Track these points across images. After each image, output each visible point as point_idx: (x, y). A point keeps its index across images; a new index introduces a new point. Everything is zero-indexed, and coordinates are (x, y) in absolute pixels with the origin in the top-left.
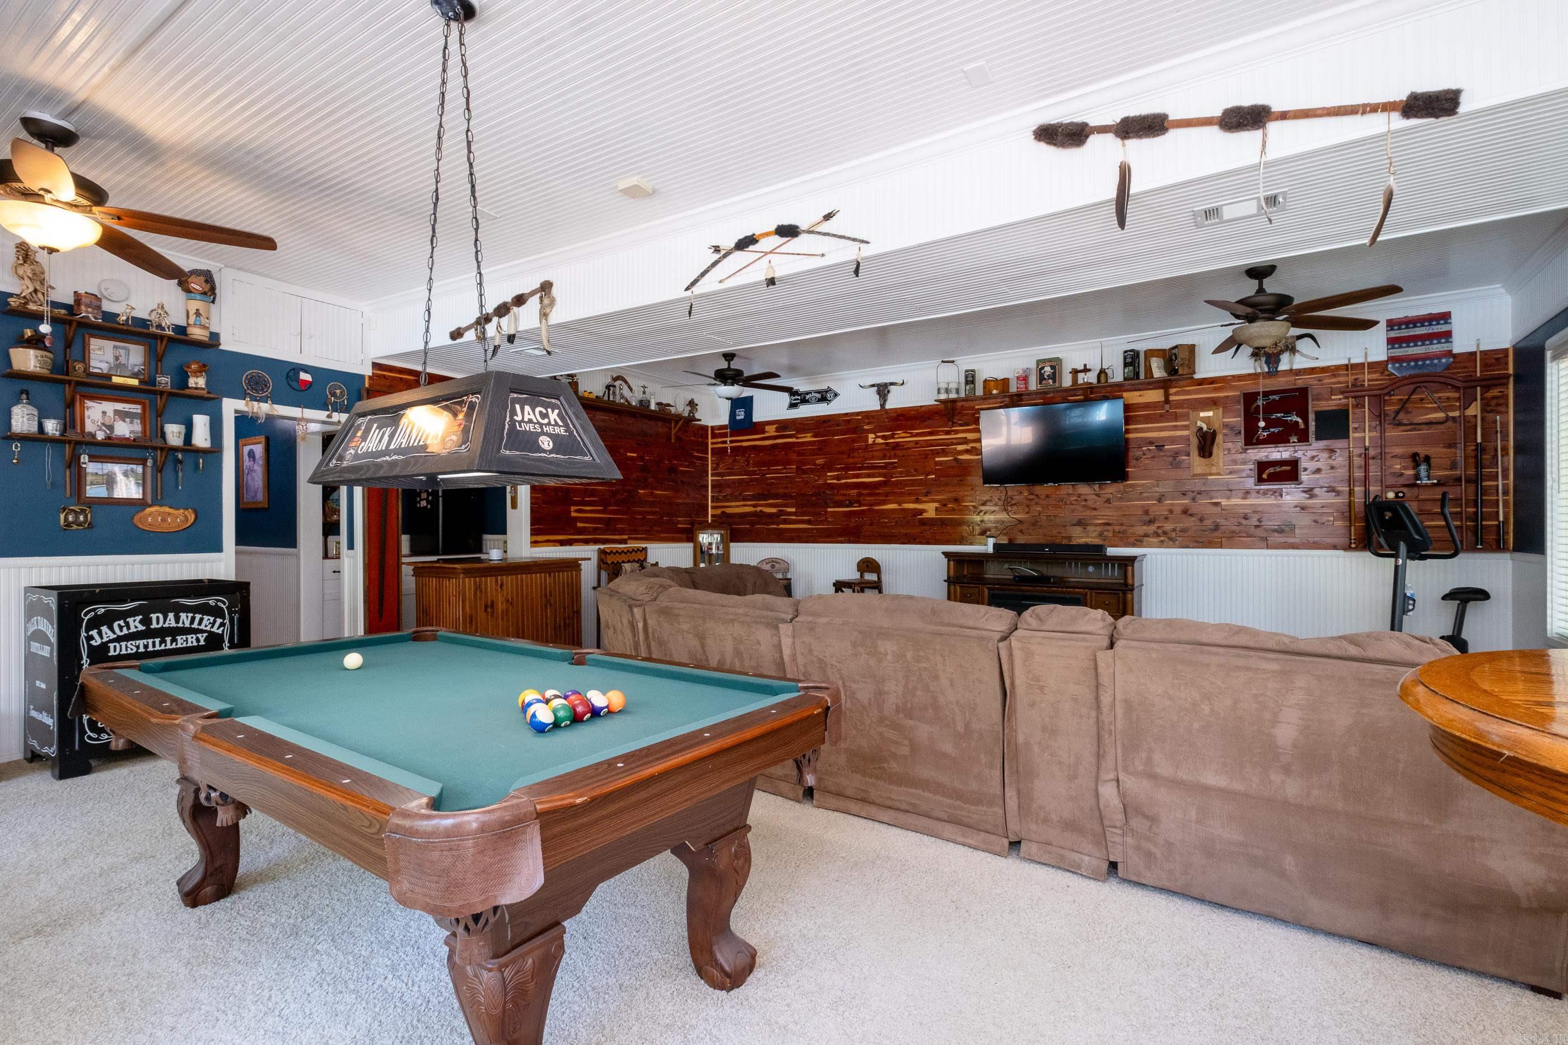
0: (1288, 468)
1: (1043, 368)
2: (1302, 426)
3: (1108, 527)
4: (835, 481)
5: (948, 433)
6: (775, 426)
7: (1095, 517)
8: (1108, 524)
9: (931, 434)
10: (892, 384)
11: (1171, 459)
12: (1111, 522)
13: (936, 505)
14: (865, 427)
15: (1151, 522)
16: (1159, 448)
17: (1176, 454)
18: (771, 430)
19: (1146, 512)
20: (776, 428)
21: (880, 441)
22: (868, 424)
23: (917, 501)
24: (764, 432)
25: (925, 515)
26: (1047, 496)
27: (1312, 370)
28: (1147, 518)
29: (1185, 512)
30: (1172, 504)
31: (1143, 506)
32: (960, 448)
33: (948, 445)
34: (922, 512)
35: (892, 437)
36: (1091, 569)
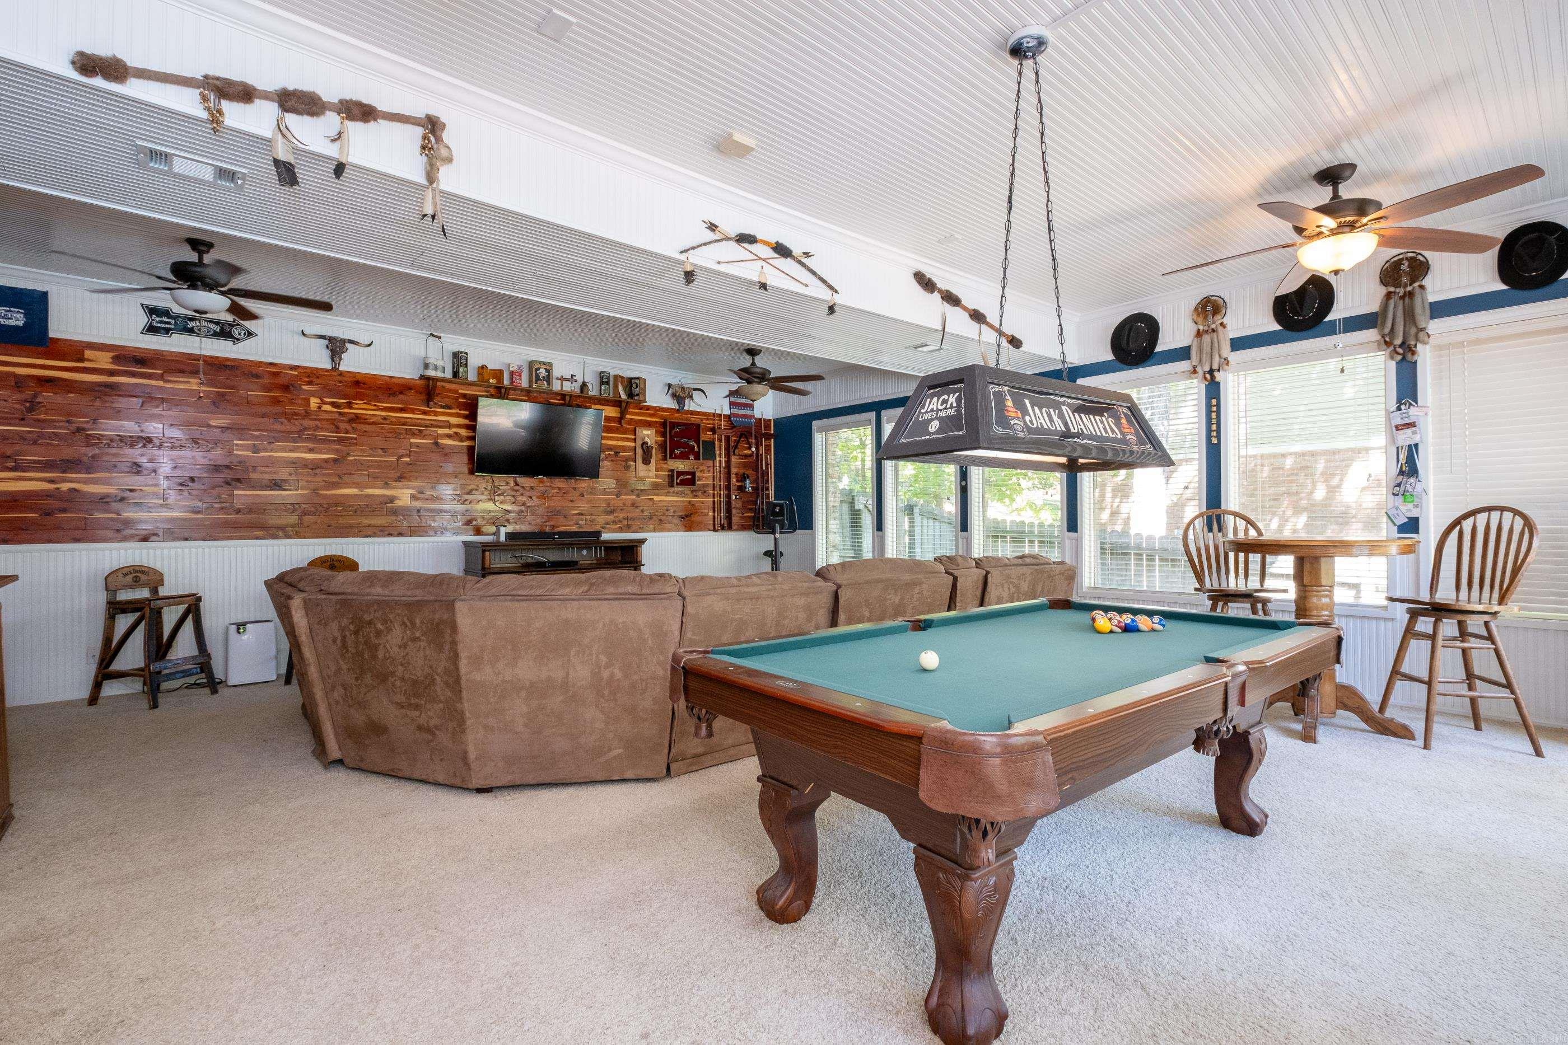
0: (690, 477)
1: (538, 369)
2: (696, 449)
3: (581, 517)
4: (250, 453)
5: (425, 413)
6: (112, 354)
7: (572, 508)
8: (582, 514)
9: (402, 410)
10: (352, 342)
11: (624, 463)
12: (583, 512)
13: (411, 491)
14: (304, 387)
15: (612, 512)
16: (617, 453)
17: (627, 460)
18: (104, 360)
19: (608, 505)
20: (113, 358)
21: (327, 407)
22: (310, 383)
23: (386, 486)
24: (82, 360)
25: (398, 503)
26: (532, 488)
27: (698, 413)
28: (609, 509)
29: (633, 505)
30: (626, 499)
31: (606, 500)
32: (441, 431)
33: (426, 426)
34: (392, 499)
35: (349, 405)
36: (585, 552)
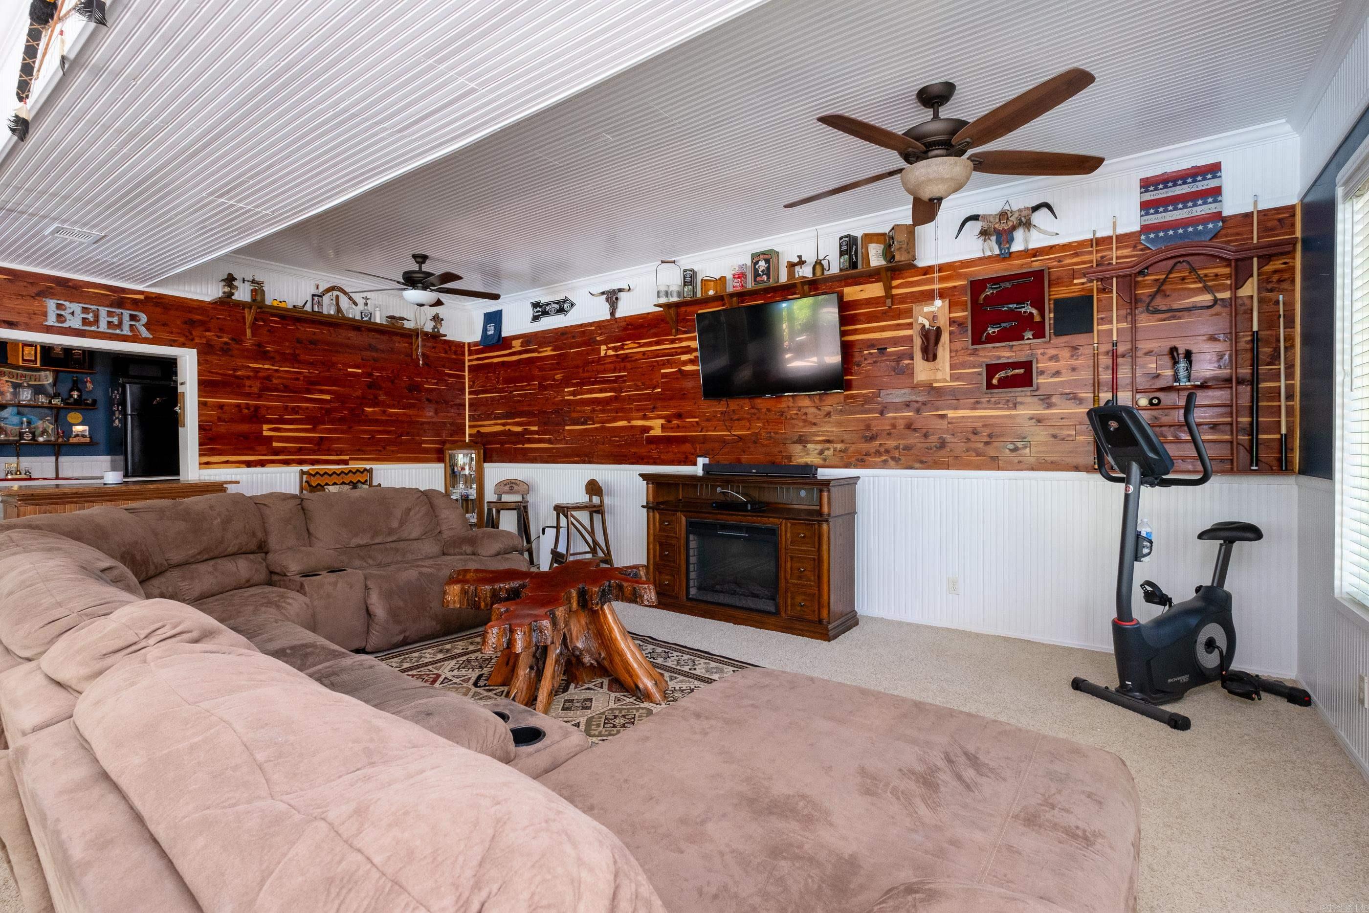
0: (1022, 371)
1: (757, 263)
2: (1037, 318)
3: (828, 445)
4: (572, 397)
5: (673, 341)
6: (520, 341)
7: (816, 434)
8: (828, 441)
9: (658, 343)
10: (620, 290)
11: (893, 364)
12: (831, 438)
13: (662, 421)
14: (598, 338)
15: (873, 438)
16: (882, 350)
17: (900, 357)
18: (517, 345)
19: (868, 427)
20: (522, 343)
21: (611, 353)
22: (601, 334)
23: (645, 417)
24: (511, 348)
25: (653, 433)
26: (769, 410)
27: (1051, 249)
28: (868, 434)
29: (909, 426)
30: (895, 418)
31: (864, 420)
32: (684, 357)
33: (673, 355)
34: (648, 429)
35: (622, 348)
36: (803, 493)
